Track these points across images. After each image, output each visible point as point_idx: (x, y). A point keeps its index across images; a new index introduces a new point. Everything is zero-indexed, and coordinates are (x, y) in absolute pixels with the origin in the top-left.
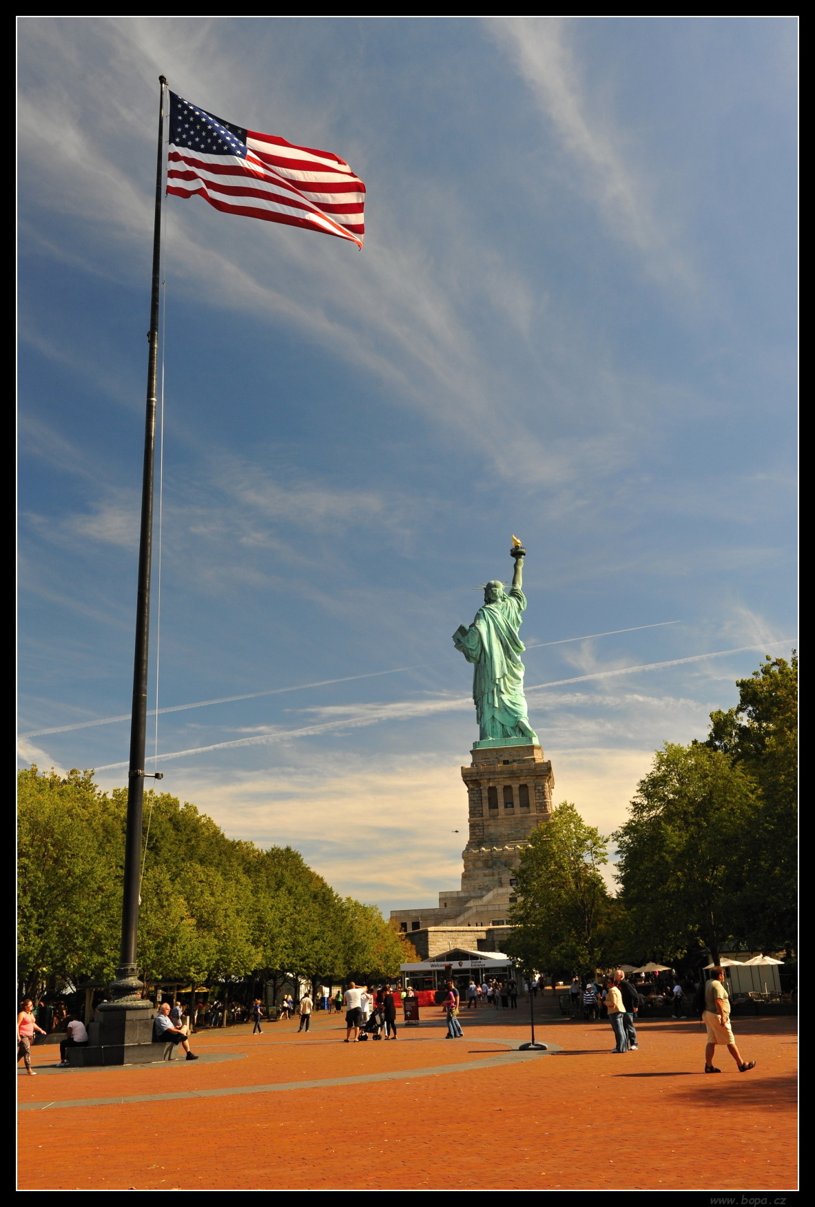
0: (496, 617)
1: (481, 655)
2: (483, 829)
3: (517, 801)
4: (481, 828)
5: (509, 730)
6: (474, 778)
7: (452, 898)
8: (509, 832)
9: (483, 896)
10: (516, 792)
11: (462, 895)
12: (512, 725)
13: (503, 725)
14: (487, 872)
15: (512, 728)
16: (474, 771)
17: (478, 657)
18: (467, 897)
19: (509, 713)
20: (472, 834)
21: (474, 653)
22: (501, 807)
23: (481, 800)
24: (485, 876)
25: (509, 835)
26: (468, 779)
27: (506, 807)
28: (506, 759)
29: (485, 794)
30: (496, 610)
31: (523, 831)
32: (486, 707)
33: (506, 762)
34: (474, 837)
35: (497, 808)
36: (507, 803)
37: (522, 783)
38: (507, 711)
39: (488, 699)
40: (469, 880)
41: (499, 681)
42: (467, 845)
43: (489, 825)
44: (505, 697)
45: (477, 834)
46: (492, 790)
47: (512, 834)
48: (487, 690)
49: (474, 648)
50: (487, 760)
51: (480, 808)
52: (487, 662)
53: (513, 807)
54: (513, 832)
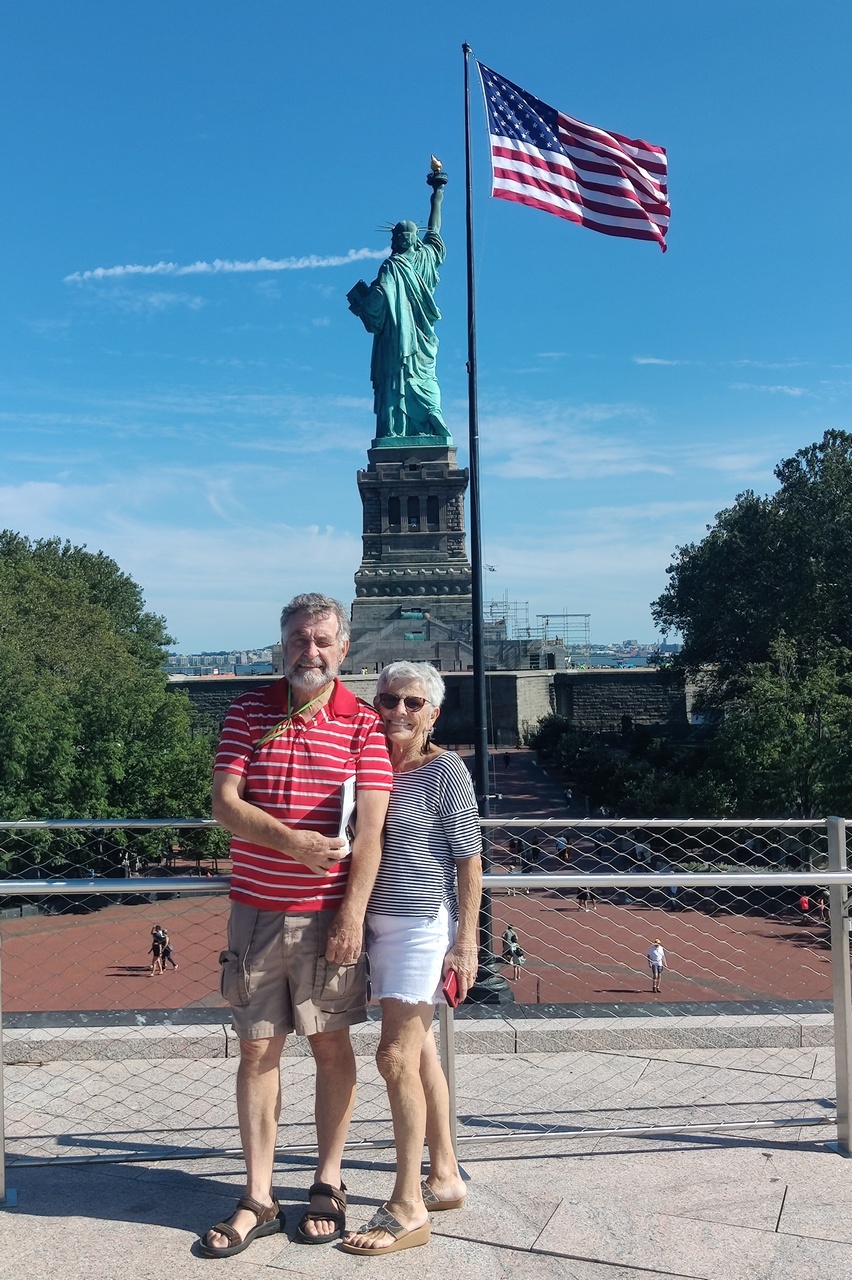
0: (407, 273)
1: (386, 324)
2: (381, 548)
3: (424, 516)
4: (379, 546)
5: (417, 426)
6: (371, 485)
8: (413, 553)
10: (423, 505)
12: (423, 419)
14: (385, 598)
16: (373, 476)
19: (418, 403)
20: (367, 553)
21: (378, 322)
22: (405, 524)
23: (380, 512)
24: (382, 603)
25: (412, 556)
26: (365, 486)
27: (410, 522)
28: (413, 463)
29: (385, 505)
30: (408, 264)
31: (429, 553)
32: (389, 394)
33: (412, 468)
34: (369, 557)
35: (400, 524)
36: (411, 518)
37: (431, 493)
38: (416, 400)
39: (393, 384)
40: (362, 608)
41: (408, 361)
42: (360, 566)
43: (389, 544)
44: (414, 382)
45: (374, 554)
46: (395, 501)
47: (416, 556)
48: (392, 372)
49: (377, 312)
50: (390, 463)
51: (378, 522)
53: (418, 523)
54: (417, 553)
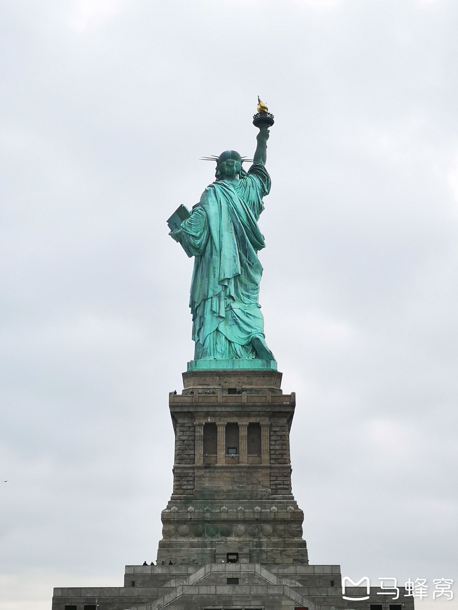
0: (231, 197)
1: (206, 245)
2: (194, 481)
3: (243, 445)
4: (191, 479)
5: (238, 348)
6: (186, 410)
7: (144, 576)
8: (230, 488)
9: (189, 575)
10: (243, 432)
11: (159, 571)
12: (244, 342)
13: (230, 342)
14: (196, 540)
15: (242, 346)
16: (188, 399)
17: (202, 248)
18: (165, 575)
19: (240, 328)
20: (178, 487)
21: (198, 242)
22: (221, 454)
23: (194, 440)
24: (192, 545)
25: (229, 491)
26: (178, 410)
27: (227, 453)
28: (233, 387)
29: (200, 432)
30: (232, 189)
31: (249, 487)
32: (208, 317)
33: (232, 391)
34: (180, 491)
35: (216, 453)
36: (229, 448)
37: (253, 420)
38: (237, 323)
39: (212, 305)
40: (168, 551)
41: (229, 283)
42: (169, 502)
43: (203, 476)
44: (236, 305)
45: (185, 487)
46: (211, 428)
47: (234, 491)
48: (211, 293)
49: (198, 235)
50: (205, 387)
51: (192, 452)
52: (214, 257)
53: (237, 452)
54: (235, 488)
